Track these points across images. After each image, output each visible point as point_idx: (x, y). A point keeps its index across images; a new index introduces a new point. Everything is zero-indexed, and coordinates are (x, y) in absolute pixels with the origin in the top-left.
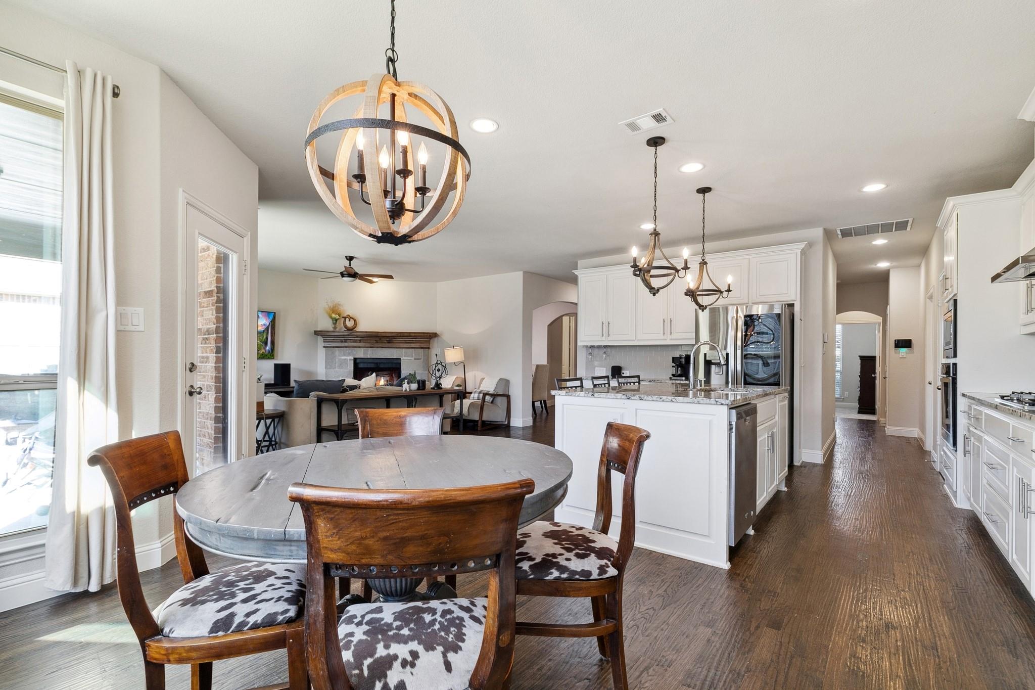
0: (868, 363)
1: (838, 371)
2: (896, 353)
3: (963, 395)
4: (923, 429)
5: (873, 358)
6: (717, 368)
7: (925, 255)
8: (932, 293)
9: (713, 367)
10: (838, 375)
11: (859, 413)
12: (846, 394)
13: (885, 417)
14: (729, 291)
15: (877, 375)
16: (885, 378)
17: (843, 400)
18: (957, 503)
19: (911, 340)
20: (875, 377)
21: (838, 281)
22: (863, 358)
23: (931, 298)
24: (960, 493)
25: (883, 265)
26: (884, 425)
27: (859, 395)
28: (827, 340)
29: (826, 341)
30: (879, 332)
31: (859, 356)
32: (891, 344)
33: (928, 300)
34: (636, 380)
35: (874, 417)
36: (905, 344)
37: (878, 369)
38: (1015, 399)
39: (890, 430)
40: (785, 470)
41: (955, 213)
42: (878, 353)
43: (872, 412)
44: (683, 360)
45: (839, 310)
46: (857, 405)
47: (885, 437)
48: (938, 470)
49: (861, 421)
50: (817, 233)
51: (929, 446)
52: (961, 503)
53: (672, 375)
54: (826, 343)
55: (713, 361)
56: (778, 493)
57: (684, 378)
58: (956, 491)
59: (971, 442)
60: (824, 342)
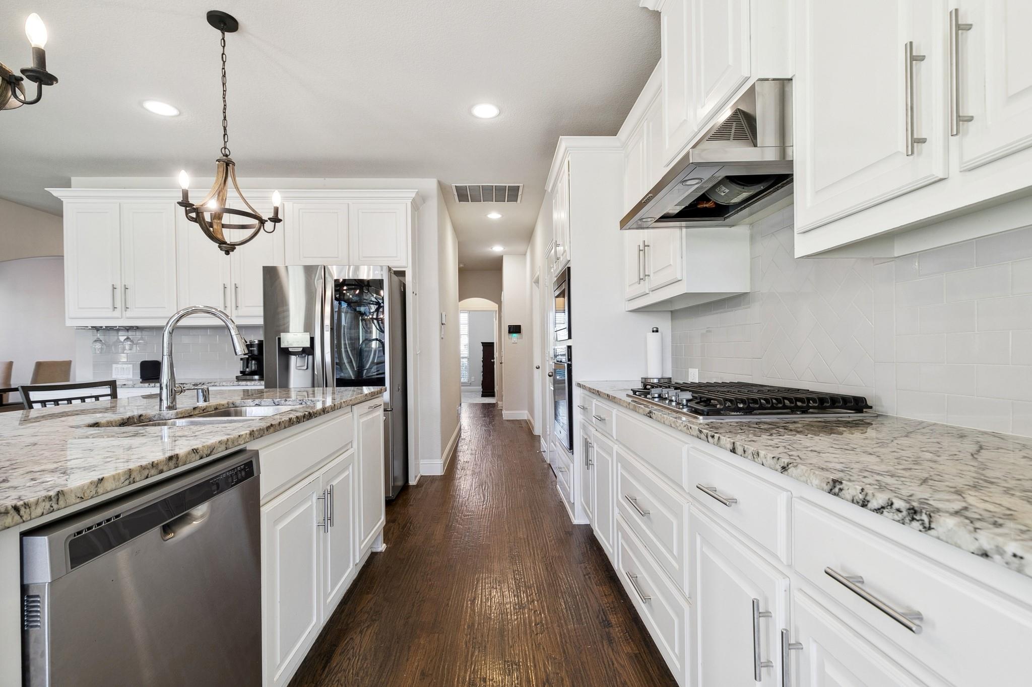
0: (488, 348)
1: (463, 358)
2: (509, 339)
3: (579, 385)
4: (531, 411)
5: (492, 344)
6: (299, 359)
7: (530, 242)
8: (538, 276)
9: (293, 359)
10: (465, 362)
11: (483, 396)
12: (473, 379)
13: (502, 401)
14: (276, 220)
15: (495, 360)
16: (501, 363)
17: (470, 385)
18: (574, 515)
19: (520, 326)
20: (494, 362)
21: (461, 265)
22: (484, 344)
23: (537, 282)
24: (578, 506)
25: (497, 249)
26: (502, 408)
27: (482, 380)
28: (446, 322)
29: (444, 322)
30: (496, 319)
31: (482, 343)
32: (505, 329)
33: (534, 284)
34: (107, 390)
35: (493, 400)
36: (515, 329)
37: (496, 355)
38: (656, 395)
39: (507, 414)
40: (380, 519)
41: (566, 161)
42: (495, 340)
43: (492, 394)
44: (255, 349)
45: (462, 297)
46: (480, 388)
47: (502, 422)
48: (548, 462)
49: (484, 405)
50: (430, 185)
51: (537, 431)
52: (578, 519)
53: (241, 372)
54: (444, 324)
55: (290, 350)
56: (373, 555)
57: (257, 377)
58: (574, 503)
59: (594, 450)
60: (442, 324)
